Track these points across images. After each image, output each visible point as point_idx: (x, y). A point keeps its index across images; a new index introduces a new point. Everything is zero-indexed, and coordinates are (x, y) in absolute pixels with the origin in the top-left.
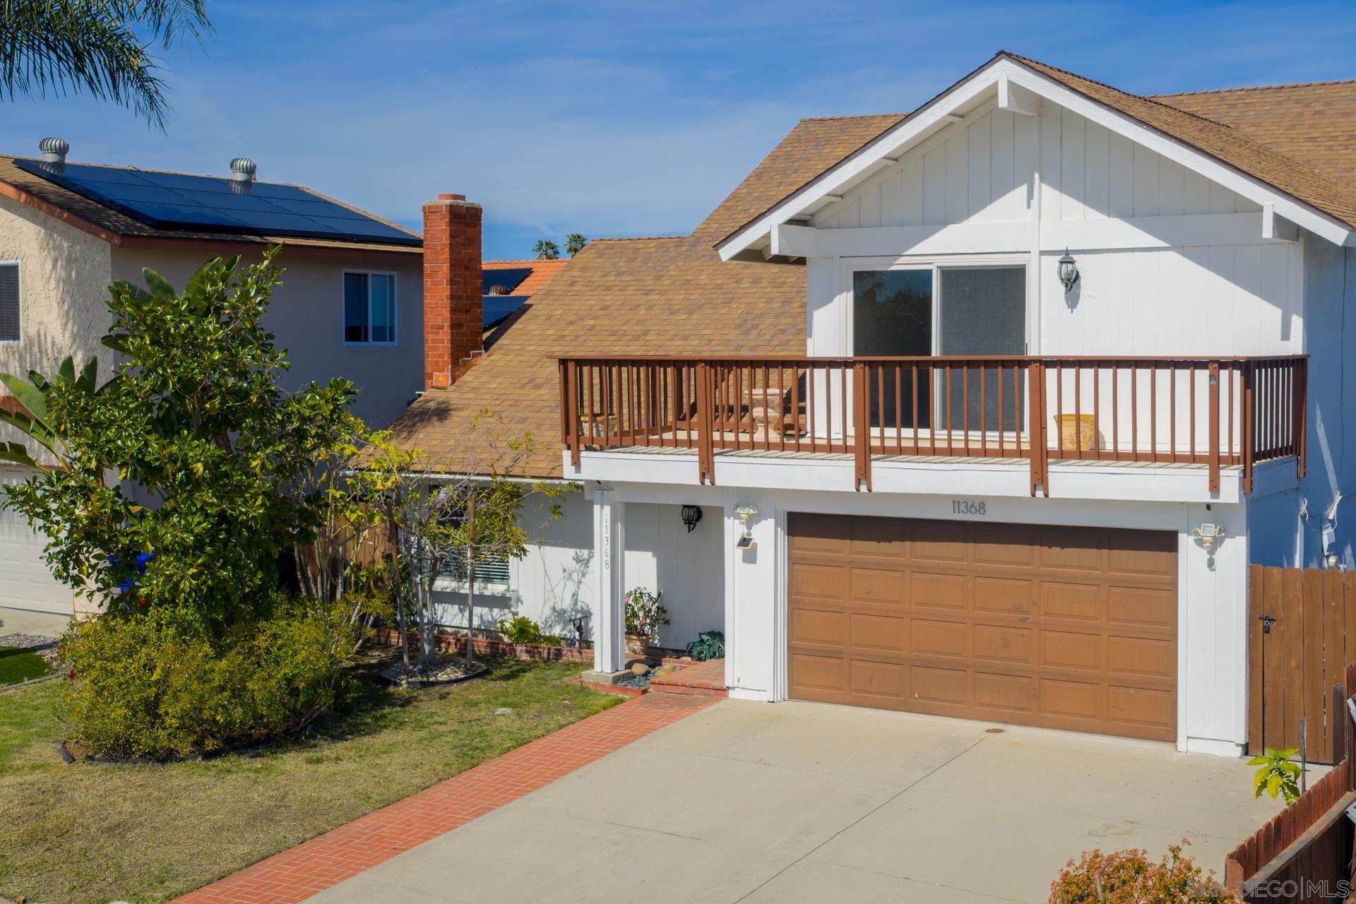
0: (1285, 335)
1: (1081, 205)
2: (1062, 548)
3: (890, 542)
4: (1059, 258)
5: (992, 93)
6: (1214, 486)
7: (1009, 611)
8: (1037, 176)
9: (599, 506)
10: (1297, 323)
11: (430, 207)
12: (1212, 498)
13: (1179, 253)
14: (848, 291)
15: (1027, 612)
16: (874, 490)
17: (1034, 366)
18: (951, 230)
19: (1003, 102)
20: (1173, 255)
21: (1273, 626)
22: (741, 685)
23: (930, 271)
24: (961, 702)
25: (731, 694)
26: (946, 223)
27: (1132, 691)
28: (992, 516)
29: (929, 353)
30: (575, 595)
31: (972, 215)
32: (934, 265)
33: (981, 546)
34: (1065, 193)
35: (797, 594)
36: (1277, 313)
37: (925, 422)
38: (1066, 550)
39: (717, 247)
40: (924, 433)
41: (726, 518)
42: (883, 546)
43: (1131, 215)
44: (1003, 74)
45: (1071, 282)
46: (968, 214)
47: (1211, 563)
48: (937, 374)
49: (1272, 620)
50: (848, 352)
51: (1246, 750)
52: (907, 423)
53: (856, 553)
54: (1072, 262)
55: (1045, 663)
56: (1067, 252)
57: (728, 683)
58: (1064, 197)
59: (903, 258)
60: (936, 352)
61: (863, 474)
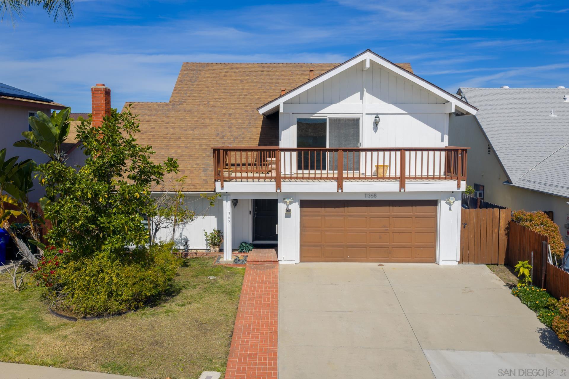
0: (442, 140)
1: (379, 100)
2: (399, 207)
3: (339, 208)
4: (375, 116)
5: (363, 62)
6: (459, 186)
7: (382, 227)
8: (365, 90)
9: (225, 201)
10: (446, 137)
11: (95, 89)
12: (457, 189)
13: (411, 116)
14: (295, 125)
15: (388, 227)
16: (344, 191)
17: (402, 151)
18: (333, 106)
19: (368, 65)
20: (408, 116)
21: (466, 226)
22: (284, 259)
23: (326, 119)
24: (364, 257)
25: (280, 263)
26: (332, 103)
27: (422, 249)
28: (378, 198)
29: (326, 147)
30: (181, 234)
31: (341, 101)
32: (327, 117)
33: (372, 208)
34: (374, 96)
35: (304, 227)
36: (440, 134)
37: (324, 169)
38: (401, 207)
39: (258, 109)
40: (324, 172)
41: (278, 203)
42: (337, 209)
43: (395, 103)
44: (368, 56)
45: (376, 124)
46: (340, 101)
47: (450, 209)
48: (328, 154)
49: (466, 224)
50: (295, 146)
51: (459, 263)
52: (318, 169)
53: (326, 212)
54: (379, 117)
55: (393, 242)
56: (377, 114)
57: (279, 259)
58: (373, 97)
59: (316, 115)
60: (328, 147)
61: (340, 186)
